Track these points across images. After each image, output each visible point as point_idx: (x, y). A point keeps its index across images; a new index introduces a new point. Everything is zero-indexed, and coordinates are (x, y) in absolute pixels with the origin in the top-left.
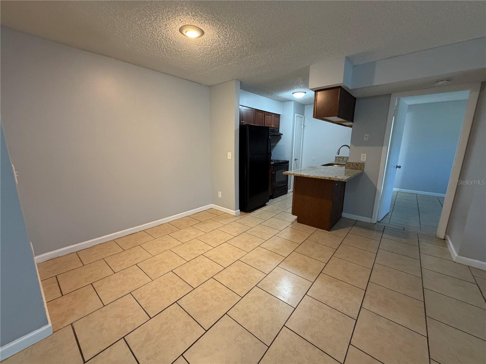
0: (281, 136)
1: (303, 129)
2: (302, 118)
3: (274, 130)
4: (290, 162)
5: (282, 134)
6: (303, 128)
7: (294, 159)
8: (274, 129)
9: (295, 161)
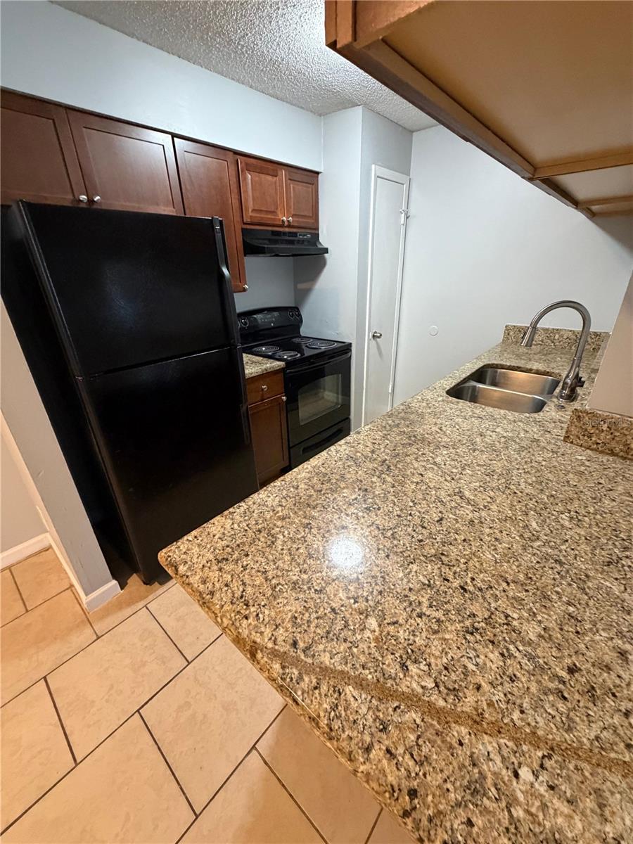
0: (326, 255)
1: (403, 228)
2: (403, 184)
3: (295, 234)
4: (354, 349)
5: (326, 250)
6: (406, 225)
7: (371, 335)
8: (295, 230)
9: (373, 342)
